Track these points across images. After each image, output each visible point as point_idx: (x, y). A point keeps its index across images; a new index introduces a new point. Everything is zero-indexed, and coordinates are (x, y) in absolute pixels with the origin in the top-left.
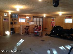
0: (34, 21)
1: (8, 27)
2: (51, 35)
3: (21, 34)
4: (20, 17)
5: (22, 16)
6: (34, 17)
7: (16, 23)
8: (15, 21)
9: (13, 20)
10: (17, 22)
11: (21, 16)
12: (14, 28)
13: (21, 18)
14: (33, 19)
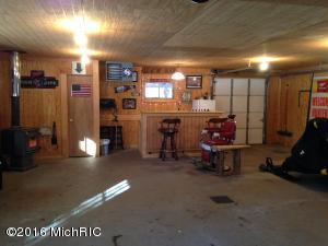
0: (216, 93)
1: (91, 123)
2: (291, 173)
3: (145, 155)
4: (149, 76)
5: (158, 70)
6: (218, 72)
7: (130, 104)
8: (128, 95)
9: (116, 92)
10: (135, 100)
11: (152, 72)
12: (120, 127)
13: (152, 81)
14: (214, 82)
